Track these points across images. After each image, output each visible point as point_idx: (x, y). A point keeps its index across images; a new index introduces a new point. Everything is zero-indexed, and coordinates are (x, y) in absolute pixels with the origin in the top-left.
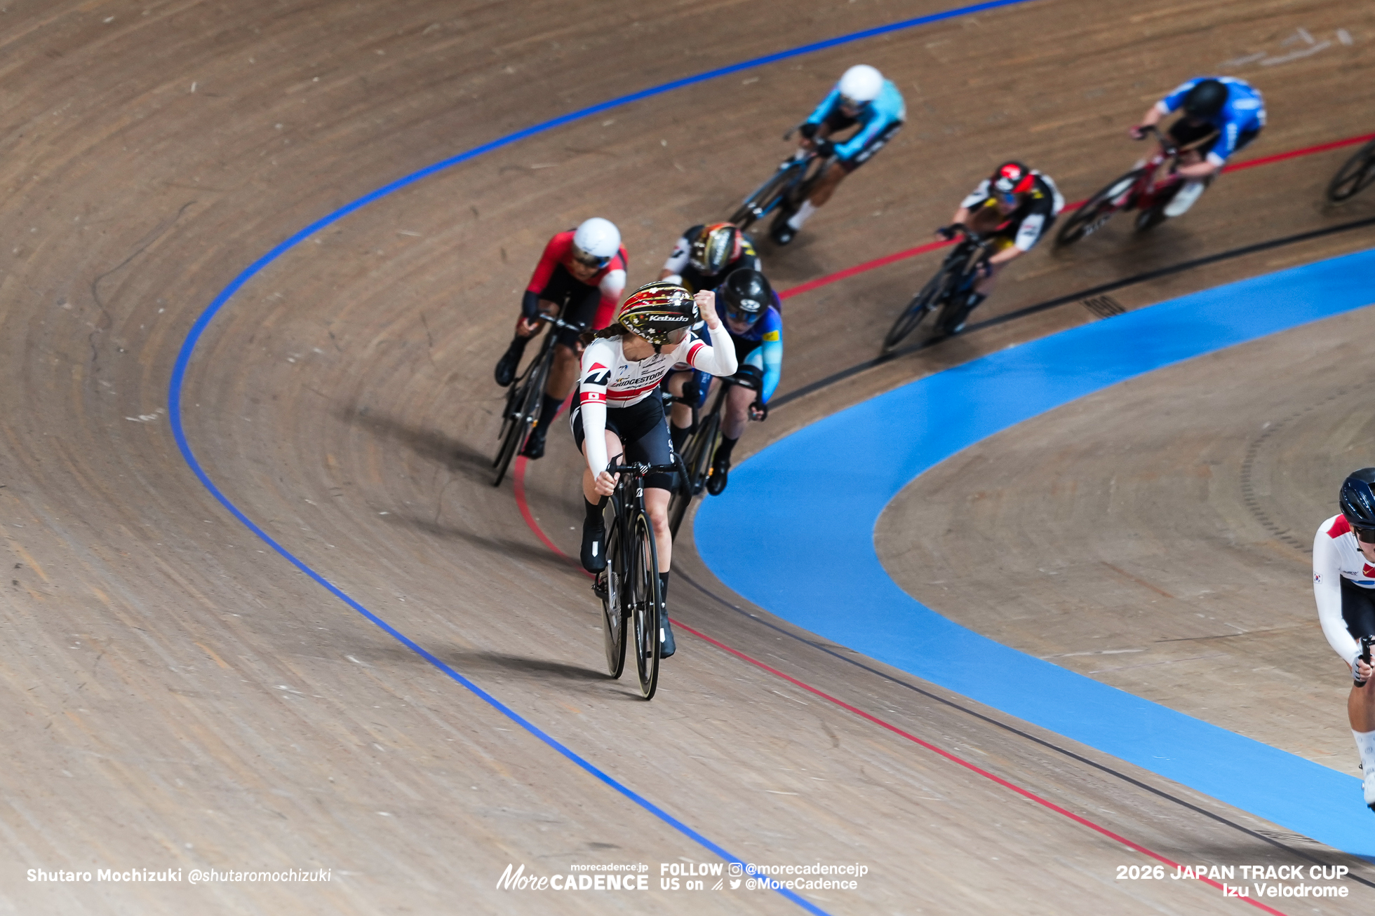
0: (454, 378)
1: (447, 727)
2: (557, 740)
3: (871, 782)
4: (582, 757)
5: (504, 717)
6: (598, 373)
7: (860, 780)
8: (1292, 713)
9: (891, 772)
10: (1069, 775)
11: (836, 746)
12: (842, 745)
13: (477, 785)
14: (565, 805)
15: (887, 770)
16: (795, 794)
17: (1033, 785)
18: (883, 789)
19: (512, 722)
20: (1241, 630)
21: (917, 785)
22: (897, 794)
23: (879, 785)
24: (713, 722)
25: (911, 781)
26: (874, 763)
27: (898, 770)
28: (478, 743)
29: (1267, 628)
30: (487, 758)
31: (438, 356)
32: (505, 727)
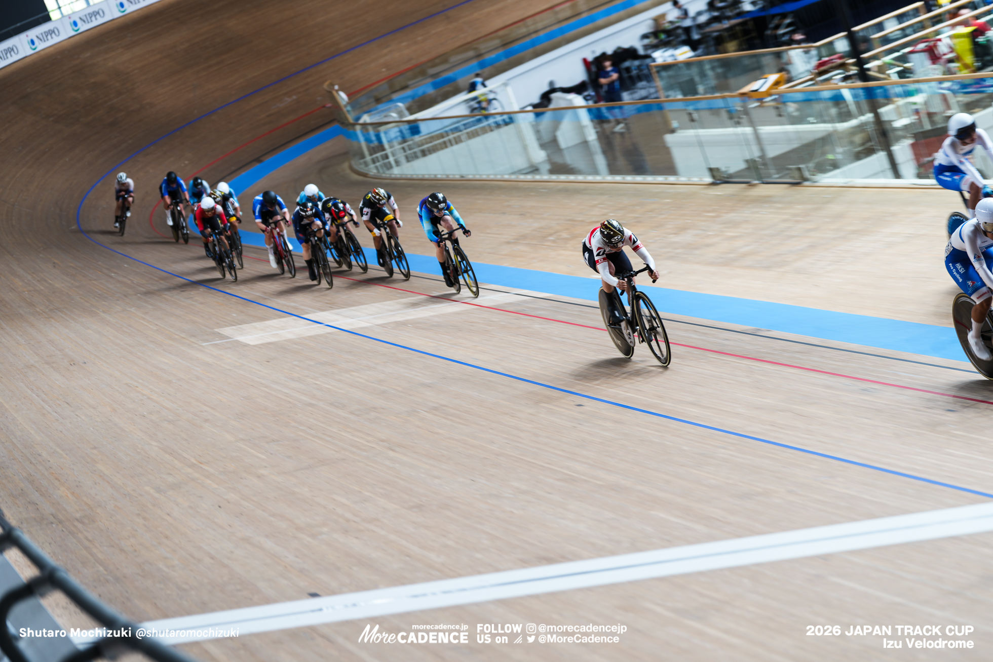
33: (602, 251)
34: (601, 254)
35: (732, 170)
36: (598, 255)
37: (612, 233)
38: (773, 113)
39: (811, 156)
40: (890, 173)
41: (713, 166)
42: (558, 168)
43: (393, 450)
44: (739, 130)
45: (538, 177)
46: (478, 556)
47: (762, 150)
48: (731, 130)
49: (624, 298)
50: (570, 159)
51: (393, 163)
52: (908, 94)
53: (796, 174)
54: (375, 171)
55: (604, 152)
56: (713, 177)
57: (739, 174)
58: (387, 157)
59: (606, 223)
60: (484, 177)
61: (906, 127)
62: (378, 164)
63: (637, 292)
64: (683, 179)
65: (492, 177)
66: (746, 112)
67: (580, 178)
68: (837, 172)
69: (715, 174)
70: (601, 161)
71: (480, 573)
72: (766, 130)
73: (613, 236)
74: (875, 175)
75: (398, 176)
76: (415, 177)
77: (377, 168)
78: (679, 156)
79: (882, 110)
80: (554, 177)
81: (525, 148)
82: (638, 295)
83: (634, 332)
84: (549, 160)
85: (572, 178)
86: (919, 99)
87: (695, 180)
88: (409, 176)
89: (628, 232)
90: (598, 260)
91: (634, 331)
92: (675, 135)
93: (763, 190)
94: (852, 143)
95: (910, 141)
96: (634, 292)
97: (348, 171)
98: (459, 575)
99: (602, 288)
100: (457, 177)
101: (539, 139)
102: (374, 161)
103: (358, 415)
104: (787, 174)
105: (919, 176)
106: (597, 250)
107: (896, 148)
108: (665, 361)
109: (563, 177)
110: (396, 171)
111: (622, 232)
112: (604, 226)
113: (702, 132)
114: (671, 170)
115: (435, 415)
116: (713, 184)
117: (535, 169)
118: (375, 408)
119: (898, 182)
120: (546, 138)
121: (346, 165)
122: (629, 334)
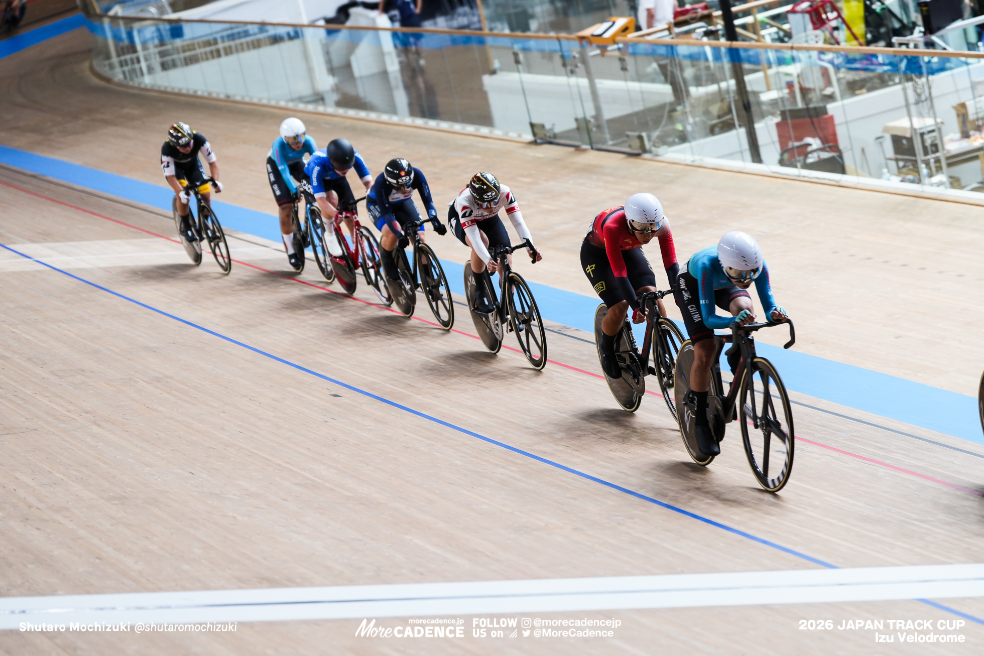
33: (468, 211)
34: (467, 215)
35: (558, 130)
36: (464, 216)
37: (485, 187)
38: (617, 65)
39: (657, 123)
40: (748, 155)
41: (535, 121)
42: (349, 101)
43: (98, 425)
44: (573, 80)
45: (321, 109)
46: (186, 567)
47: (598, 108)
48: (562, 80)
49: (496, 279)
50: (366, 91)
51: (145, 69)
52: (781, 62)
53: (637, 143)
54: (121, 77)
55: (407, 88)
56: (534, 134)
57: (566, 134)
58: (139, 61)
59: (479, 175)
60: (255, 100)
61: (774, 103)
62: (126, 69)
63: (511, 272)
64: (498, 133)
65: (265, 102)
66: (584, 61)
67: (373, 116)
68: (686, 145)
69: (536, 130)
70: (401, 98)
71: (184, 589)
72: (605, 85)
73: (486, 191)
74: (730, 155)
75: (149, 87)
76: (169, 90)
77: (124, 73)
78: (497, 104)
79: (747, 78)
80: (341, 111)
81: (310, 71)
82: (512, 277)
83: (503, 322)
84: (337, 89)
85: (362, 114)
86: (793, 69)
87: (513, 135)
88: (162, 89)
89: (505, 188)
90: (464, 223)
91: (503, 320)
92: (494, 77)
93: (592, 157)
94: (707, 113)
95: (778, 119)
96: (507, 272)
97: (87, 73)
98: (159, 589)
99: (469, 262)
100: (222, 96)
101: (329, 61)
102: (122, 64)
103: (61, 378)
104: (623, 142)
105: (782, 163)
106: (462, 210)
107: (759, 126)
108: (539, 364)
109: (352, 113)
110: (147, 80)
111: (498, 188)
112: (477, 179)
113: (527, 78)
114: (485, 118)
115: (157, 388)
116: (535, 143)
117: (319, 98)
118: (84, 371)
119: (756, 167)
120: (337, 61)
121: (86, 65)
122: (497, 325)
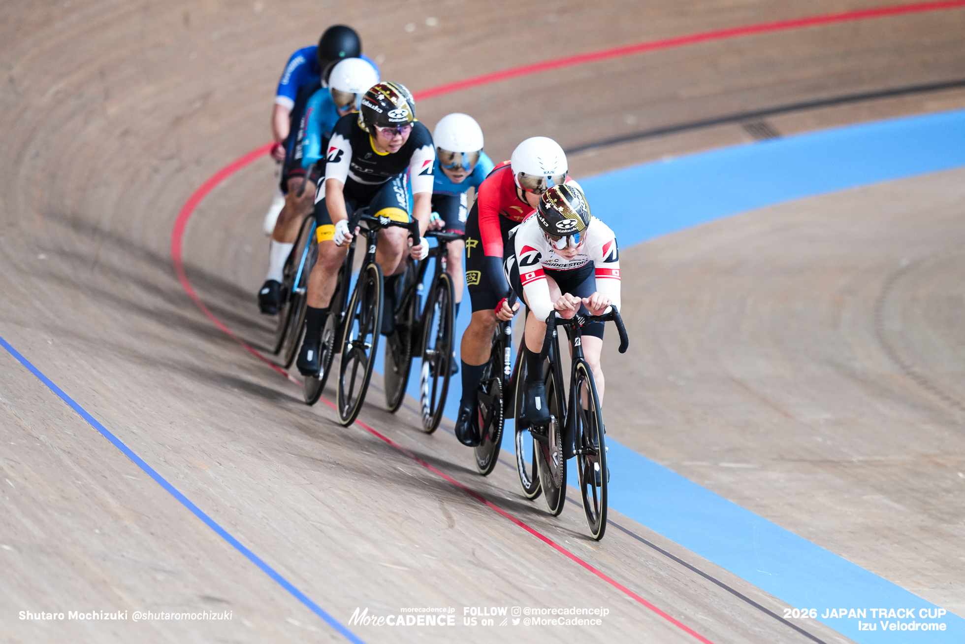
0: (126, 133)
1: (77, 470)
2: (183, 494)
3: (480, 564)
4: (205, 512)
5: (134, 466)
6: (529, 256)
7: (470, 561)
8: (896, 543)
9: (501, 557)
10: (672, 579)
11: (451, 526)
12: (457, 527)
13: (101, 529)
14: (183, 557)
15: (497, 555)
16: (406, 569)
17: (636, 586)
18: (491, 573)
19: (142, 472)
20: (856, 458)
21: (525, 572)
22: (503, 579)
23: (487, 568)
24: (336, 491)
25: (519, 568)
26: (485, 546)
27: (508, 556)
28: (106, 488)
29: (882, 458)
30: (113, 503)
31: (113, 110)
32: (134, 475)
